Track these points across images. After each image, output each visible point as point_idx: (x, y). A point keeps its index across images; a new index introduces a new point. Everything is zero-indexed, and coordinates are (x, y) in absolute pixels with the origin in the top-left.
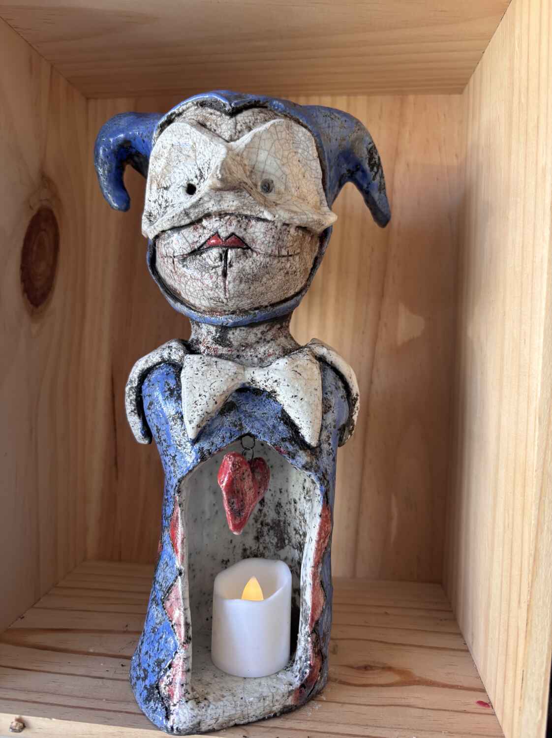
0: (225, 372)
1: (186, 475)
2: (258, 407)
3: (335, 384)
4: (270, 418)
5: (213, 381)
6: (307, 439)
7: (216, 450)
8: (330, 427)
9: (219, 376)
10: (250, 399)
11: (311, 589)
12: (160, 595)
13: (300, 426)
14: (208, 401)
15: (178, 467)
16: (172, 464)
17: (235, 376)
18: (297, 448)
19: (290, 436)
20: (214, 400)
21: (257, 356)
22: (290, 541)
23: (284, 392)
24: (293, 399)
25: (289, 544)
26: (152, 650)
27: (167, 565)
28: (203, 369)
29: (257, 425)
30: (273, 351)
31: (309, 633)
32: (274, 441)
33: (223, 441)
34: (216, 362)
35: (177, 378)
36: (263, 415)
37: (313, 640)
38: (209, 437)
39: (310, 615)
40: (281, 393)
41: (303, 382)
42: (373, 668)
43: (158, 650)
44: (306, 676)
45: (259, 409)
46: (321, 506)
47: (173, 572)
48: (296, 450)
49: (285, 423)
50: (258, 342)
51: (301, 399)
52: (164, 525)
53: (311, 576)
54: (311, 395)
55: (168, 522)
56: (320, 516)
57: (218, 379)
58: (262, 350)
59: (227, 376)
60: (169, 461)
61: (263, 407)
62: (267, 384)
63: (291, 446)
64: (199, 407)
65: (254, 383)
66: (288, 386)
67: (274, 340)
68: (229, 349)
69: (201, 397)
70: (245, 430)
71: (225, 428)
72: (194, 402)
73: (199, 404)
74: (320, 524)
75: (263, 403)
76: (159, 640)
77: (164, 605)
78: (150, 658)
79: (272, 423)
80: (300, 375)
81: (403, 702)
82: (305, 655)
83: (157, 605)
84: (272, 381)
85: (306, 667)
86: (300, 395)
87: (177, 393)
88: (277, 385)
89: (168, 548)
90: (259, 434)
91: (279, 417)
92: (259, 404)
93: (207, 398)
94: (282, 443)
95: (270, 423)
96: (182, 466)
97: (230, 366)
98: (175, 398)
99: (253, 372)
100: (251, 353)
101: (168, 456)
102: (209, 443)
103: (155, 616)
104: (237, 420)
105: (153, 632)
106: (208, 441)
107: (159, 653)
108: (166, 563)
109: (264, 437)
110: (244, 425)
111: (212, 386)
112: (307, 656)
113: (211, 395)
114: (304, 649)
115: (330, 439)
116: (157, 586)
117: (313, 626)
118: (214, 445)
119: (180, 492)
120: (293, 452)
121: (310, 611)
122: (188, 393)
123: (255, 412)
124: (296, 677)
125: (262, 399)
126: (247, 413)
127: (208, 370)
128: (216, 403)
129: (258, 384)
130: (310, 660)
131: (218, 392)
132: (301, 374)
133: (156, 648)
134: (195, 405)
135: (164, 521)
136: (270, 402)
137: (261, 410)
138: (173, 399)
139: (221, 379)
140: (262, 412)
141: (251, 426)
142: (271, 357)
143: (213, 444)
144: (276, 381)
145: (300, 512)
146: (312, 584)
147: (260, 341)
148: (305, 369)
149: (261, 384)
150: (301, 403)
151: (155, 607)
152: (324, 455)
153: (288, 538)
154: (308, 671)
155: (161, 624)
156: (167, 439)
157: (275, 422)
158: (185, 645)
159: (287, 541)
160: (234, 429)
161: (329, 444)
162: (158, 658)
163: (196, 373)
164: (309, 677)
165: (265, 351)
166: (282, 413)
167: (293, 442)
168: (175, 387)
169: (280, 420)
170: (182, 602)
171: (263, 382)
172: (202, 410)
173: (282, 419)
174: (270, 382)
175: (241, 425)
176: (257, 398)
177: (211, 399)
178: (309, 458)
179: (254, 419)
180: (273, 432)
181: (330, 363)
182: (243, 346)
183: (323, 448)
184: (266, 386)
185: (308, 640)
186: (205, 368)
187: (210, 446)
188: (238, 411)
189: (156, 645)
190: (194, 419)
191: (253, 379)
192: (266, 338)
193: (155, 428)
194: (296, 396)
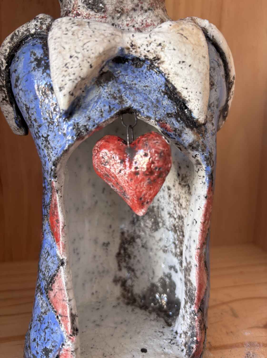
0: (100, 33)
1: (61, 156)
2: (139, 79)
3: (217, 60)
4: (152, 92)
5: (86, 41)
6: (196, 114)
7: (94, 126)
8: (213, 106)
9: (93, 36)
10: (129, 70)
11: (197, 270)
12: (44, 284)
13: (187, 99)
14: (81, 63)
15: (52, 148)
16: (45, 146)
17: (113, 37)
18: (184, 125)
19: (176, 112)
20: (89, 62)
21: (134, 26)
22: (164, 224)
23: (170, 58)
24: (181, 66)
25: (163, 227)
26: (39, 338)
27: (49, 255)
28: (73, 29)
29: (139, 98)
30: (152, 21)
31: (196, 312)
32: (159, 117)
33: (102, 115)
34: (89, 23)
35: (44, 47)
36: (145, 88)
37: (200, 319)
38: (85, 110)
39: (196, 295)
40: (166, 59)
41: (190, 47)
43: (45, 340)
44: (194, 351)
45: (140, 81)
46: (206, 187)
47: (55, 262)
48: (183, 127)
49: (169, 98)
50: (134, 10)
51: (190, 66)
52: (44, 214)
53: (197, 257)
54: (200, 62)
55: (47, 210)
56: (206, 197)
57: (92, 39)
58: (139, 19)
59: (102, 37)
60: (42, 144)
61: (144, 79)
62: (149, 48)
63: (177, 123)
64: (70, 70)
65: (134, 49)
66: (174, 49)
67: (151, 10)
68: (103, 15)
69: (72, 58)
70: (125, 104)
71: (102, 100)
72: (64, 65)
73: (70, 67)
74: (206, 206)
75: (144, 75)
76: (45, 329)
77: (48, 294)
78: (38, 346)
79: (155, 97)
80: (187, 39)
82: (191, 332)
83: (42, 294)
84: (155, 45)
85: (193, 342)
86: (189, 61)
87: (45, 63)
88: (162, 49)
89: (49, 238)
90: (142, 108)
91: (163, 92)
92: (139, 76)
93: (80, 59)
94: (168, 119)
95: (153, 97)
96: (56, 147)
97: (106, 27)
98: (43, 68)
99: (133, 35)
100: (128, 22)
101: (40, 138)
102: (85, 117)
103: (40, 304)
104: (116, 92)
105: (39, 321)
106: (83, 115)
107: (46, 343)
108: (48, 252)
109: (148, 111)
110: (125, 98)
111: (85, 47)
112: (193, 332)
113: (84, 56)
114: (190, 326)
115: (213, 119)
116: (41, 275)
117: (199, 305)
118: (91, 120)
119: (56, 177)
120: (179, 129)
121: (196, 291)
122: (57, 54)
123: (135, 84)
124: (183, 350)
125: (143, 71)
126: (128, 85)
127: (79, 30)
128: (91, 66)
129: (139, 50)
130: (196, 337)
131: (93, 53)
132: (188, 37)
133: (43, 338)
134: (65, 69)
135: (43, 210)
136: (151, 74)
137: (142, 83)
138: (41, 70)
139: (96, 39)
140: (144, 85)
141: (132, 99)
142: (150, 27)
143: (90, 118)
144: (160, 44)
145: (174, 198)
146: (198, 265)
147: (137, 8)
148: (192, 34)
149: (142, 49)
150: (189, 70)
151: (40, 295)
152: (208, 135)
153: (162, 221)
154: (194, 346)
155: (46, 314)
156: (37, 117)
157: (159, 96)
158: (72, 337)
159: (161, 225)
160: (113, 102)
161: (213, 124)
162: (46, 347)
163: (65, 32)
164: (196, 351)
165: (143, 21)
166: (166, 86)
167: (179, 119)
168: (42, 57)
169: (164, 95)
170: (66, 294)
171: (145, 47)
172: (74, 74)
173: (166, 93)
174: (153, 46)
175: (121, 97)
176: (137, 70)
177: (85, 61)
178: (196, 136)
179: (135, 92)
180: (157, 106)
181: (211, 38)
182: (118, 12)
183: (207, 128)
184: (148, 51)
185: (194, 319)
186: (75, 28)
187: (87, 121)
188: (117, 82)
189: (43, 334)
190: (66, 84)
191: (133, 44)
192: (143, 6)
193: (24, 108)
194: (183, 62)
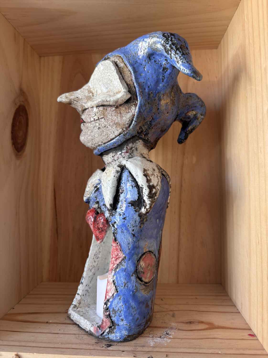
42: (194, 322)
51: (103, 185)
54: (106, 184)
63: (105, 208)
70: (97, 200)
80: (107, 174)
81: (211, 337)
94: (103, 206)
141: (99, 198)
148: (109, 171)
178: (109, 214)
179: (100, 195)
180: (103, 201)
182: (108, 164)
